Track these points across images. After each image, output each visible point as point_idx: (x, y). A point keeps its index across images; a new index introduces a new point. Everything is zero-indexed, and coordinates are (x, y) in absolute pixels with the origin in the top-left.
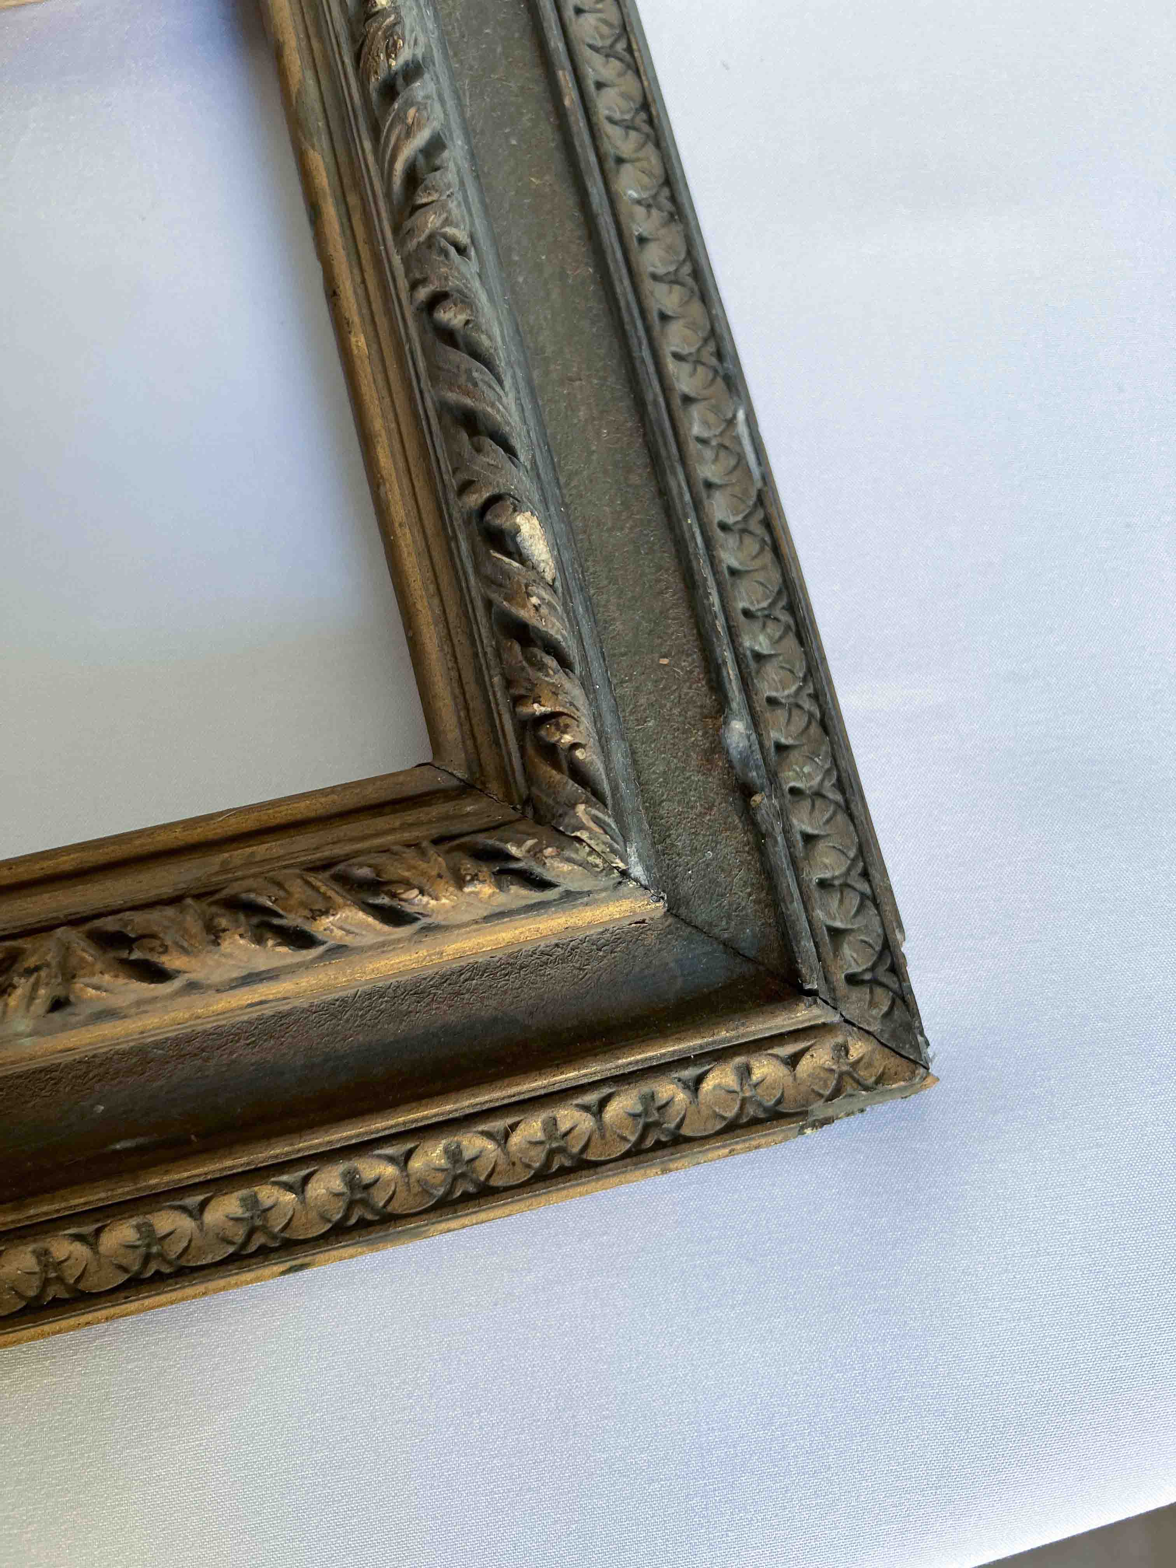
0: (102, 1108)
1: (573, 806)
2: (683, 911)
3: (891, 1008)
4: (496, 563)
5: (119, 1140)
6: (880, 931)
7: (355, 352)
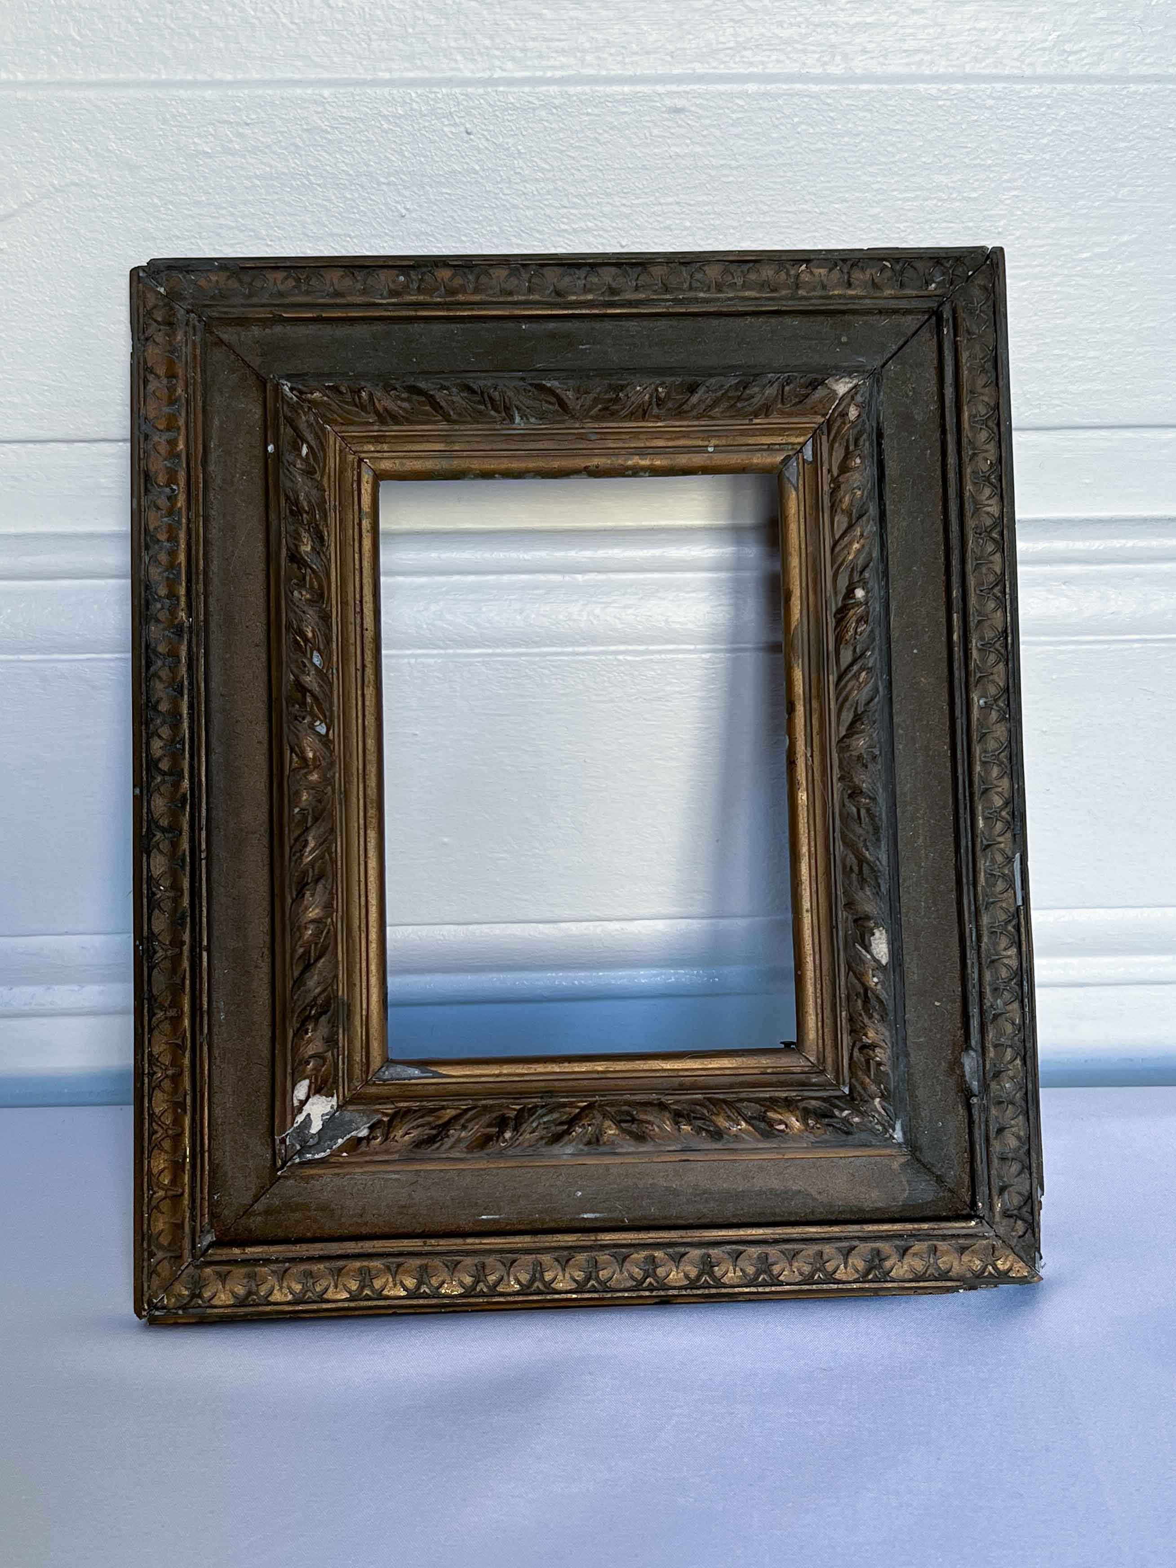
0: (580, 1193)
1: (873, 1099)
2: (918, 1154)
3: (1025, 1233)
4: (858, 953)
5: (586, 1213)
6: (1028, 1188)
7: (800, 801)
